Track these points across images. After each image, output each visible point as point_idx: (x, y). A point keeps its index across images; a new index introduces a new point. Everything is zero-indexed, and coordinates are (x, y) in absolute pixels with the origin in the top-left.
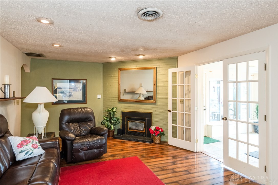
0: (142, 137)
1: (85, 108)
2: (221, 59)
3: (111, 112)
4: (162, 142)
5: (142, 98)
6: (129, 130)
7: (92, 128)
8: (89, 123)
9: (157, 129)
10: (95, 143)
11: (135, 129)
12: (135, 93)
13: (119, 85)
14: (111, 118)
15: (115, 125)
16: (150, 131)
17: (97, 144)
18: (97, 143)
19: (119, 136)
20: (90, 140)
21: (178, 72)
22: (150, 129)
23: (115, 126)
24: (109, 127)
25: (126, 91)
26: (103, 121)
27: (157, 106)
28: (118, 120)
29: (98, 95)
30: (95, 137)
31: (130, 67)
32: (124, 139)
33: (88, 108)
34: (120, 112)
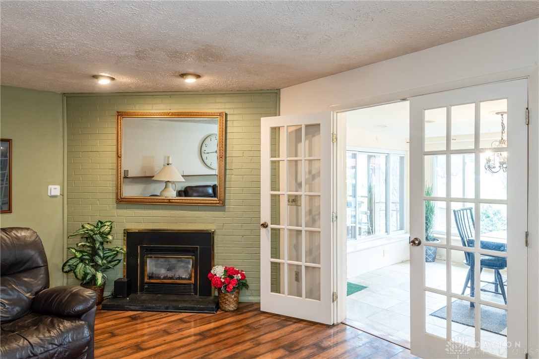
0: (186, 298)
1: (12, 229)
2: (404, 97)
3: (95, 234)
4: (241, 305)
5: (172, 194)
6: (148, 281)
7: (37, 293)
8: (26, 279)
9: (230, 273)
10: (55, 346)
11: (165, 278)
12: (153, 179)
13: (119, 156)
14: (94, 252)
15: (105, 269)
16: (211, 281)
17: (60, 349)
18: (61, 345)
19: (119, 302)
20: (34, 340)
21: (288, 126)
22: (209, 275)
23: (107, 273)
24: (89, 277)
25: (129, 176)
26: (67, 262)
27: (226, 214)
28: (116, 254)
29: (50, 187)
30: (53, 325)
31: (152, 109)
32: (137, 308)
33: (22, 229)
34: (123, 232)
